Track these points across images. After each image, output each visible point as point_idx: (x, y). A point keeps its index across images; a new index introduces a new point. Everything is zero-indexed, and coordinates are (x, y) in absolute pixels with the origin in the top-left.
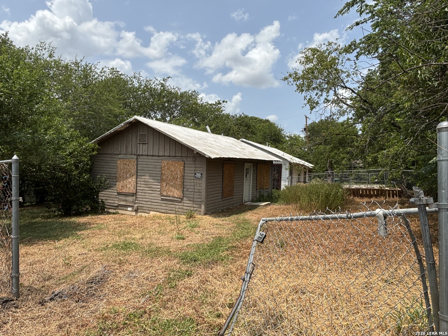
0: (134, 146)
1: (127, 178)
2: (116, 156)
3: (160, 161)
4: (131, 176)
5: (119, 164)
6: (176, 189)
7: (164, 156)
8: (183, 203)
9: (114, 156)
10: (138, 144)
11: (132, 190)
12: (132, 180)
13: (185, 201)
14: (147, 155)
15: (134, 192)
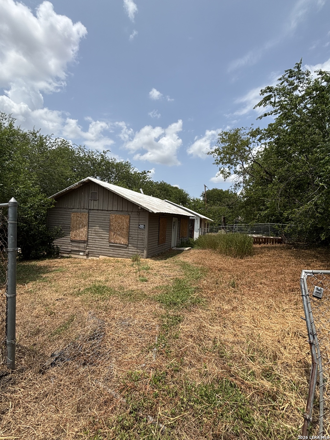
0: (86, 202)
1: (79, 228)
2: (71, 210)
3: (109, 215)
4: (83, 226)
5: (73, 216)
6: (123, 237)
7: (112, 210)
8: (129, 249)
9: (68, 210)
10: (90, 201)
11: (84, 238)
12: (84, 230)
13: (129, 247)
14: (98, 210)
15: (86, 239)
